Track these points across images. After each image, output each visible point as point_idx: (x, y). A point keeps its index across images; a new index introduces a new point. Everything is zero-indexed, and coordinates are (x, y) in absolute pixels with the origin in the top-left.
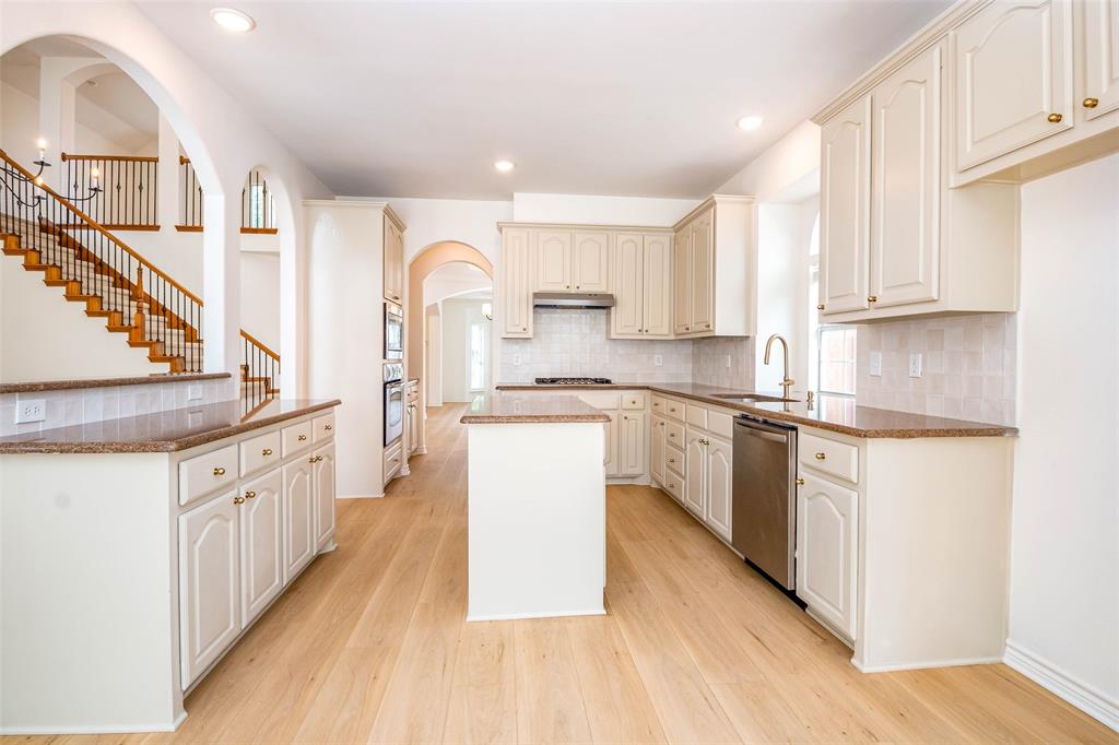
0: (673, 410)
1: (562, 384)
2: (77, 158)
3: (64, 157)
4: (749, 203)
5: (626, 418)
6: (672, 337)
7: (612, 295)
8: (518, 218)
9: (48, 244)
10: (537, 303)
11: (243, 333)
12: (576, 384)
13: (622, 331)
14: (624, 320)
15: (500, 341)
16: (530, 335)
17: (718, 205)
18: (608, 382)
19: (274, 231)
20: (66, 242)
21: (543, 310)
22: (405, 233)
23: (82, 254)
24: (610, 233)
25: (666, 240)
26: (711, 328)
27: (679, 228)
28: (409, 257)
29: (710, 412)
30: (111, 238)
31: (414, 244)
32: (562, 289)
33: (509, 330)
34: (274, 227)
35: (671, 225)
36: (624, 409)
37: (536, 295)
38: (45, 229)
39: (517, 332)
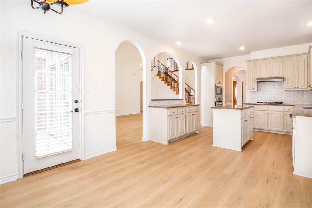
1: (264, 103)
2: (169, 59)
3: (167, 59)
5: (286, 114)
7: (284, 77)
8: (252, 59)
9: (165, 76)
10: (258, 81)
11: (186, 83)
12: (268, 103)
13: (287, 88)
14: (289, 84)
15: (248, 92)
18: (282, 103)
19: (194, 69)
20: (168, 75)
21: (260, 83)
22: (223, 67)
23: (170, 77)
24: (283, 58)
28: (224, 72)
30: (172, 73)
31: (226, 69)
32: (266, 76)
34: (193, 68)
36: (285, 112)
37: (257, 79)
38: (165, 73)
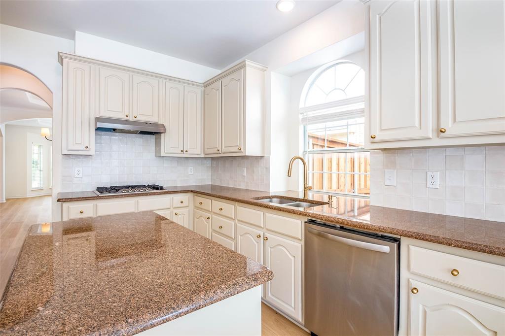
0: (221, 209)
4: (264, 71)
5: (176, 214)
6: (203, 156)
7: (163, 125)
8: (80, 53)
10: (98, 126)
12: (136, 191)
13: (169, 151)
14: (170, 144)
15: (61, 156)
16: (92, 152)
17: (247, 68)
18: (161, 188)
21: (103, 133)
24: (161, 80)
25: (199, 91)
26: (242, 150)
27: (207, 85)
29: (267, 214)
32: (122, 117)
33: (70, 148)
35: (202, 82)
36: (175, 208)
37: (97, 120)
39: (79, 149)
